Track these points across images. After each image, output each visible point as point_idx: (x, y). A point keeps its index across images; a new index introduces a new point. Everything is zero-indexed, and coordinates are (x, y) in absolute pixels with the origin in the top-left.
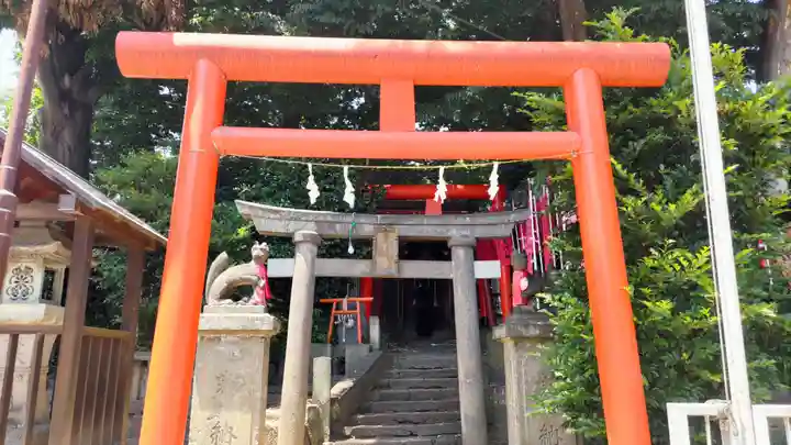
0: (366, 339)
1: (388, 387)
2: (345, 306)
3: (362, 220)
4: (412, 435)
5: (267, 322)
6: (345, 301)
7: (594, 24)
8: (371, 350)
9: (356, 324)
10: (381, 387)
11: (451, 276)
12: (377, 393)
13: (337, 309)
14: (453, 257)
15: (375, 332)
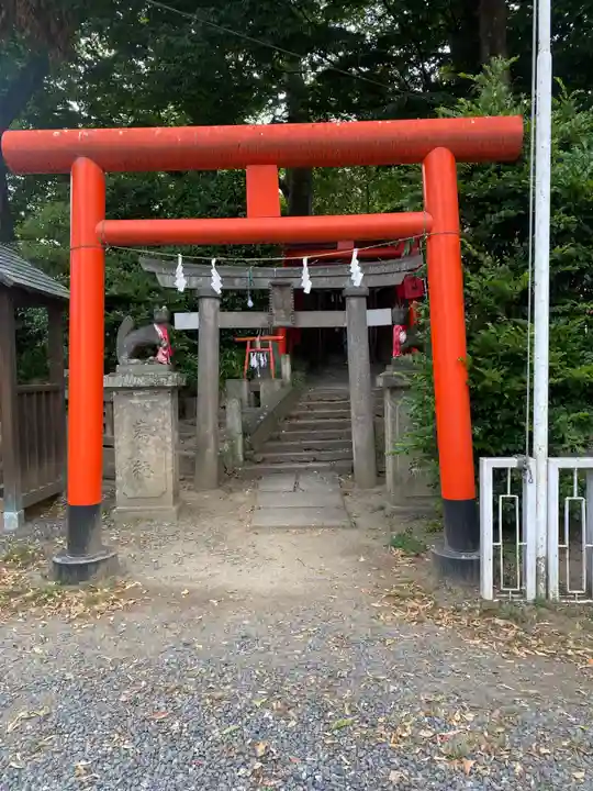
0: (279, 375)
1: (298, 417)
2: (258, 345)
3: (259, 274)
4: (315, 460)
5: (172, 379)
6: (258, 339)
7: (470, 76)
8: (283, 385)
9: (269, 362)
10: (291, 418)
11: (345, 325)
12: (287, 422)
13: (251, 347)
14: (348, 307)
15: (286, 368)
